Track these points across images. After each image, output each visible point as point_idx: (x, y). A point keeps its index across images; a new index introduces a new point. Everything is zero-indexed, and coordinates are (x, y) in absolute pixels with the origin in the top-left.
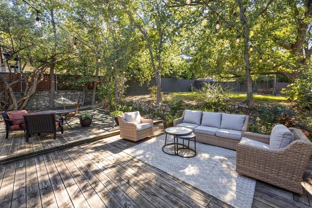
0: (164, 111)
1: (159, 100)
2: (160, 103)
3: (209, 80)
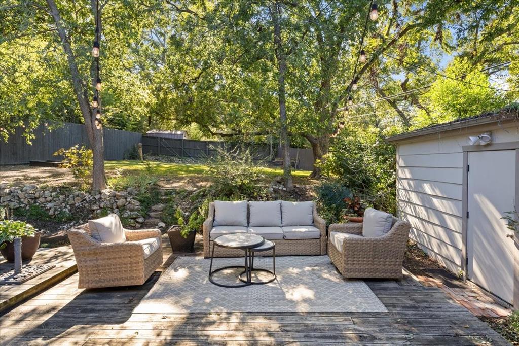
0: (122, 210)
1: (100, 184)
2: (107, 191)
3: (175, 134)
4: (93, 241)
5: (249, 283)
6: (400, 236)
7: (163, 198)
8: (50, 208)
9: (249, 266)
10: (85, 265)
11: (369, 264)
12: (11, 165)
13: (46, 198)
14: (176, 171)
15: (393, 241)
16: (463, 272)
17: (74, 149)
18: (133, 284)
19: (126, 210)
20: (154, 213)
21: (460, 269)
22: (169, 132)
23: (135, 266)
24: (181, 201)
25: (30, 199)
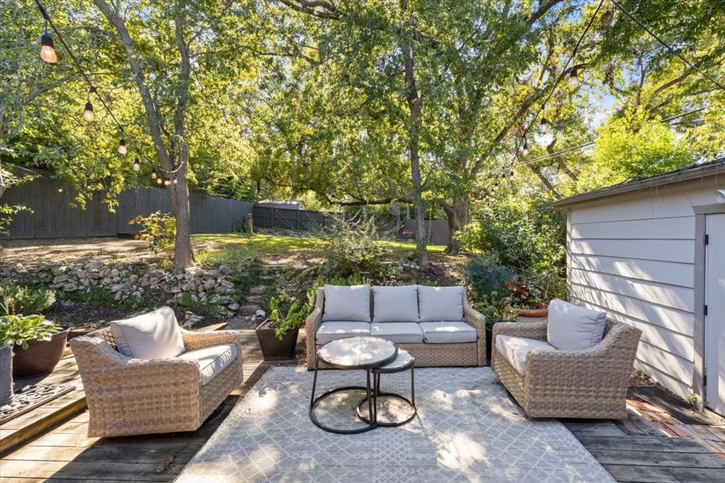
0: (210, 294)
1: (184, 260)
2: (192, 270)
3: (290, 205)
4: (115, 357)
5: (373, 424)
6: (623, 350)
7: (266, 278)
8: (117, 291)
9: (372, 387)
10: (99, 397)
11: (571, 396)
12: (94, 237)
13: (112, 278)
14: (288, 245)
15: (611, 357)
16: (697, 396)
17: (154, 216)
18: (180, 430)
19: (216, 294)
20: (252, 297)
21: (692, 391)
22: (284, 201)
23: (184, 400)
24: (287, 282)
25: (93, 279)
